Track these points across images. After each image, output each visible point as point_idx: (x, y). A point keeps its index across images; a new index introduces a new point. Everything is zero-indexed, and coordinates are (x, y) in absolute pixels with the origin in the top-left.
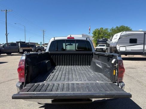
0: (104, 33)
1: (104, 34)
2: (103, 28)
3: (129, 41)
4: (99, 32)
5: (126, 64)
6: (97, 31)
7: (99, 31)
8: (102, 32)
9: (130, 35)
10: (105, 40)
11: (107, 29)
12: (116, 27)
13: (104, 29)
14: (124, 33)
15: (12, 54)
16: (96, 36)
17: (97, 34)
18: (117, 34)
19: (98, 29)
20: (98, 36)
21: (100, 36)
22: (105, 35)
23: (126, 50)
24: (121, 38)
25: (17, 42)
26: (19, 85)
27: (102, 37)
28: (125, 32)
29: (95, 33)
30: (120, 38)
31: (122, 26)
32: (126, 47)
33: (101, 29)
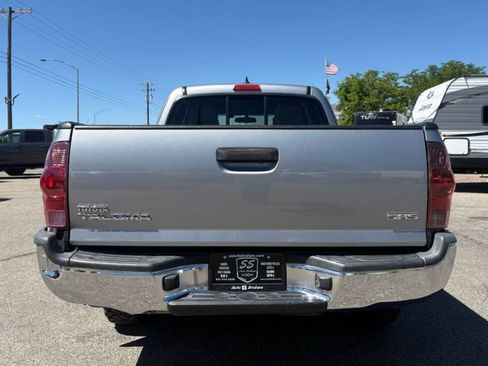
0: (381, 93)
1: (382, 96)
2: (376, 73)
3: (479, 117)
4: (361, 89)
5: (472, 205)
6: (354, 83)
7: (361, 84)
8: (372, 85)
9: (484, 93)
10: (385, 115)
11: (392, 77)
12: (427, 67)
13: (380, 75)
14: (460, 84)
15: (27, 171)
16: (350, 101)
17: (354, 96)
18: (432, 89)
19: (359, 75)
20: (359, 104)
21: (366, 101)
22: (386, 97)
23: (469, 150)
24: (446, 103)
25: (46, 127)
26: (46, 239)
27: (375, 108)
28: (461, 81)
29: (345, 91)
30: (442, 106)
31: (451, 64)
32: (469, 138)
33: (370, 75)
